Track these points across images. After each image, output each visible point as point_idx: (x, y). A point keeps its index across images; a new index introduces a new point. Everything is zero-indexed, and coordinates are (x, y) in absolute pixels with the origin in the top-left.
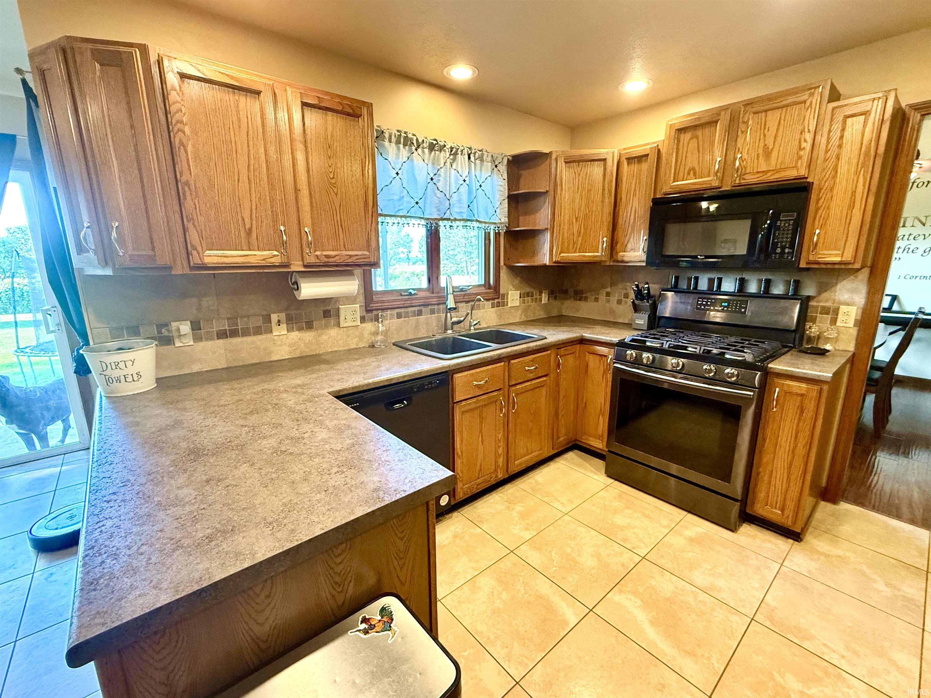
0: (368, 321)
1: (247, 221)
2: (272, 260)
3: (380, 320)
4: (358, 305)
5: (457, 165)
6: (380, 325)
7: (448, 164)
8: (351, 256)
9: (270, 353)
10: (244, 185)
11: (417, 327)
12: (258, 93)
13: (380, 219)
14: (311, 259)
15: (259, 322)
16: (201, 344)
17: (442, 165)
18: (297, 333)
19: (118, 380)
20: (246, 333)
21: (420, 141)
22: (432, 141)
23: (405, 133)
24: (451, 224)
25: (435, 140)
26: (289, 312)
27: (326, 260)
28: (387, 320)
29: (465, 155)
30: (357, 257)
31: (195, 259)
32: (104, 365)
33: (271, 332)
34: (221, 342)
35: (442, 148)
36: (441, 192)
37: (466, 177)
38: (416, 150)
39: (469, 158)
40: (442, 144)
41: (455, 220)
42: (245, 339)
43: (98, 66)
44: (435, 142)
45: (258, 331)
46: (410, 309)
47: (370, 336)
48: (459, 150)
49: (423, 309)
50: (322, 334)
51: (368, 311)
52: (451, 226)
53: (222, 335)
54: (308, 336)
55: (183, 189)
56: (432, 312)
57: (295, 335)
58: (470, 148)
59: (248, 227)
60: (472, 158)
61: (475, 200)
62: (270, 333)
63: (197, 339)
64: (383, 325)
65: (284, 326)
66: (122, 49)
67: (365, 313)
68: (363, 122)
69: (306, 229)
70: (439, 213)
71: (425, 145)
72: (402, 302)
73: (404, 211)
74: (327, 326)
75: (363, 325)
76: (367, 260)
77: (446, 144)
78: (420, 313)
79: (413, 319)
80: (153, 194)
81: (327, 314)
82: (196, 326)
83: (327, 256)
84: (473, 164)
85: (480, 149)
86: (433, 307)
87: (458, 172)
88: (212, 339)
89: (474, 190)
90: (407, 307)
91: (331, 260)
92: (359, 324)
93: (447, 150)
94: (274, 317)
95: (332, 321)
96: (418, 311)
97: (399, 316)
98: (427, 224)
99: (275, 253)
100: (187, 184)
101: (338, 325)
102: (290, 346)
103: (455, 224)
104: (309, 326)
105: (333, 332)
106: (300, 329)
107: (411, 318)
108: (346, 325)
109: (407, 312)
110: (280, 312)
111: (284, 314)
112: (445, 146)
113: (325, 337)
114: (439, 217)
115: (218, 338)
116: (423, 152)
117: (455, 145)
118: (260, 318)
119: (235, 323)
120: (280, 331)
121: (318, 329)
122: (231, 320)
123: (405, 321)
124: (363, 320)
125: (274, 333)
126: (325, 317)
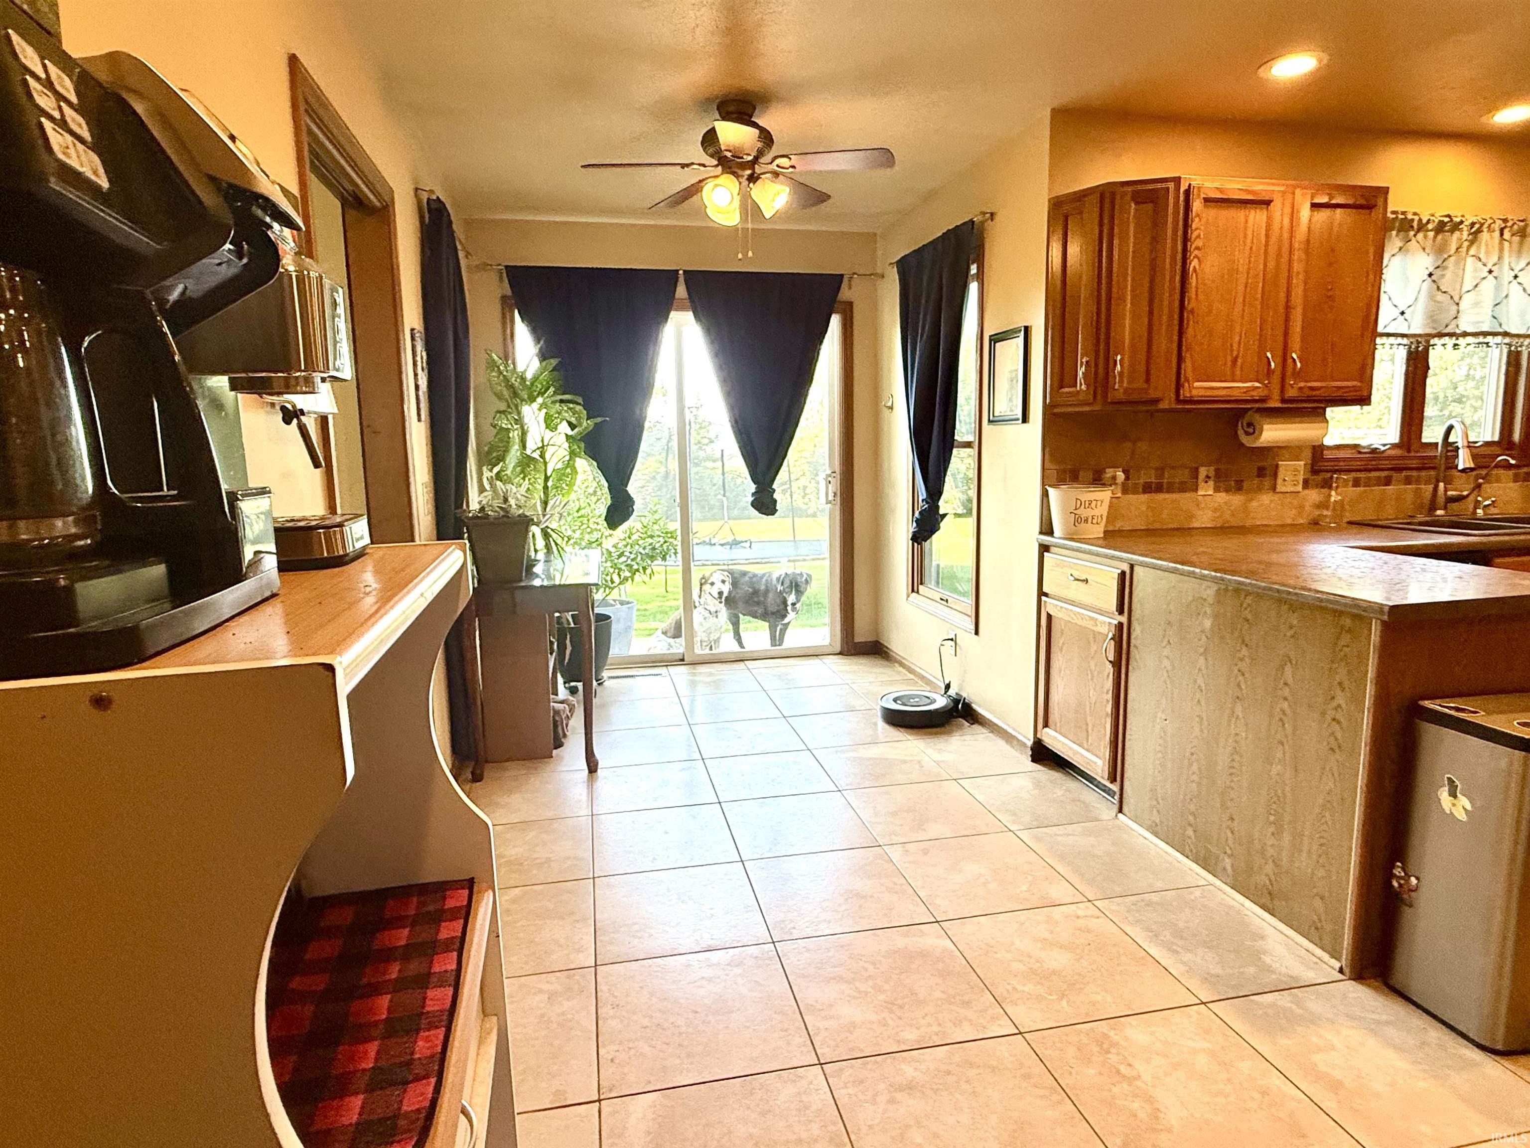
0: (1312, 488)
1: (1235, 346)
2: (1254, 393)
3: (1334, 485)
4: (1302, 463)
5: (1479, 247)
6: (1333, 493)
7: (1464, 249)
8: (1340, 388)
9: (1192, 517)
10: (1238, 308)
11: (1381, 503)
12: (1268, 203)
13: (1379, 340)
14: (1291, 393)
15: (1183, 475)
16: (1130, 497)
17: (1452, 251)
18: (1223, 495)
19: (1086, 521)
20: (1170, 490)
21: (1424, 221)
22: (1442, 219)
23: (1404, 213)
24: (1457, 342)
25: (1449, 216)
27: (1307, 393)
29: (1494, 231)
30: (1347, 390)
31: (1185, 393)
32: (1079, 502)
33: (1196, 490)
34: (1144, 497)
35: (1456, 227)
36: (1445, 292)
37: (1494, 265)
38: (1415, 236)
39: (1502, 234)
40: (1458, 220)
41: (1465, 334)
42: (1167, 496)
43: (1133, 205)
44: (1446, 220)
45: (1183, 488)
46: (1374, 474)
47: (1311, 509)
48: (1486, 226)
49: (1395, 475)
50: (1252, 500)
51: (1315, 471)
52: (1456, 345)
53: (1148, 489)
54: (1237, 499)
55: (1188, 317)
56: (1408, 481)
57: (1222, 497)
58: (1505, 221)
59: (1235, 353)
60: (1507, 235)
61: (1505, 301)
62: (1193, 491)
63: (1126, 490)
64: (1337, 494)
65: (1211, 483)
66: (1159, 186)
67: (1308, 475)
68: (1376, 214)
69: (1294, 356)
70: (1435, 326)
71: (1430, 226)
72: (1363, 463)
74: (1259, 489)
75: (1306, 492)
76: (1358, 393)
77: (1464, 219)
78: (1388, 482)
79: (1377, 490)
80: (1161, 324)
81: (1261, 472)
82: (1129, 475)
83: (1312, 389)
84: (1506, 244)
85: (1521, 218)
86: (1409, 473)
87: (1480, 260)
88: (1135, 492)
89: (1506, 283)
90: (1370, 470)
91: (1314, 393)
92: (1300, 488)
93: (1465, 228)
94: (1203, 472)
95: (1267, 483)
96: (1386, 477)
97: (1356, 483)
98: (1412, 343)
99: (1257, 384)
100: (1192, 311)
101: (1274, 488)
102: (1213, 512)
103: (1462, 341)
104: (1239, 488)
105: (1266, 498)
106: (1227, 491)
107: (1373, 488)
108: (1284, 489)
109: (1369, 478)
110: (1209, 465)
111: (1212, 468)
112: (1462, 222)
113: (1254, 504)
114: (1434, 332)
115: (1143, 492)
116: (1425, 237)
117: (1479, 218)
118: (1187, 471)
119: (1162, 476)
120: (1206, 490)
121: (1248, 492)
122: (1160, 471)
123: (1365, 491)
124: (1306, 484)
125: (1200, 492)
126: (1258, 476)
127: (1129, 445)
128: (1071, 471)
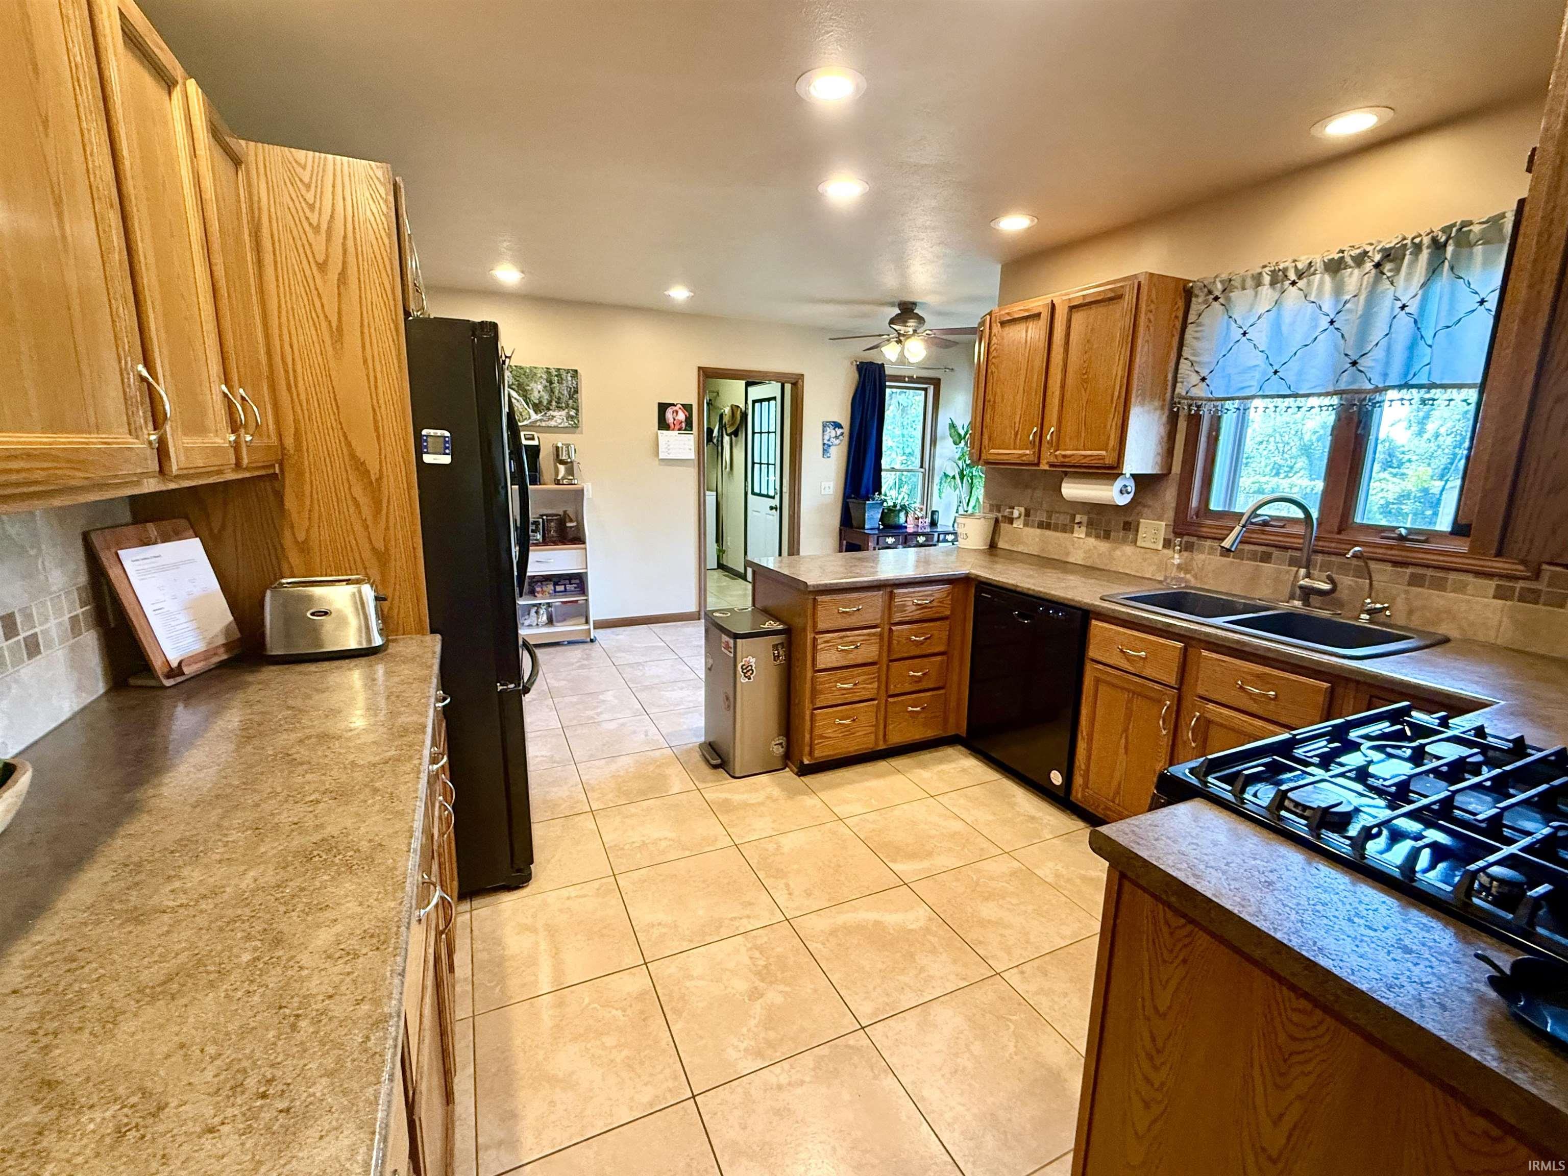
0: (1174, 549)
2: (1024, 458)
3: (1199, 550)
4: (1163, 523)
8: (1085, 456)
9: (1068, 554)
15: (1065, 520)
16: (1027, 529)
18: (1094, 540)
20: (1056, 529)
21: (1303, 266)
23: (1276, 264)
25: (1340, 251)
26: (1091, 516)
27: (1062, 460)
28: (1203, 553)
29: (1424, 251)
33: (1073, 532)
34: (1038, 531)
35: (1360, 259)
38: (1291, 284)
40: (1358, 251)
42: (1053, 533)
44: (1338, 256)
45: (1063, 529)
48: (1409, 247)
49: (1276, 553)
50: (1117, 548)
51: (1177, 534)
53: (1041, 526)
54: (1103, 546)
57: (1092, 541)
62: (1071, 532)
63: (1026, 524)
65: (1084, 529)
67: (1171, 536)
73: (1253, 388)
74: (1123, 541)
75: (1166, 551)
77: (1370, 249)
78: (1266, 558)
79: (1249, 564)
81: (1126, 526)
82: (1027, 514)
83: (1064, 456)
88: (1033, 526)
91: (1067, 460)
92: (1160, 547)
94: (1078, 518)
95: (1129, 536)
101: (1135, 542)
102: (1085, 552)
104: (1107, 536)
105: (1128, 549)
106: (1097, 537)
107: (1245, 562)
108: (1143, 545)
111: (1086, 517)
112: (1366, 252)
113: (1118, 553)
115: (1038, 527)
116: (1309, 282)
118: (1068, 517)
119: (1050, 517)
120: (1080, 533)
121: (1115, 541)
122: (1050, 514)
123: (1232, 563)
124: (1167, 544)
125: (1075, 535)
126: (1124, 529)
127: (1030, 491)
128: (997, 506)
